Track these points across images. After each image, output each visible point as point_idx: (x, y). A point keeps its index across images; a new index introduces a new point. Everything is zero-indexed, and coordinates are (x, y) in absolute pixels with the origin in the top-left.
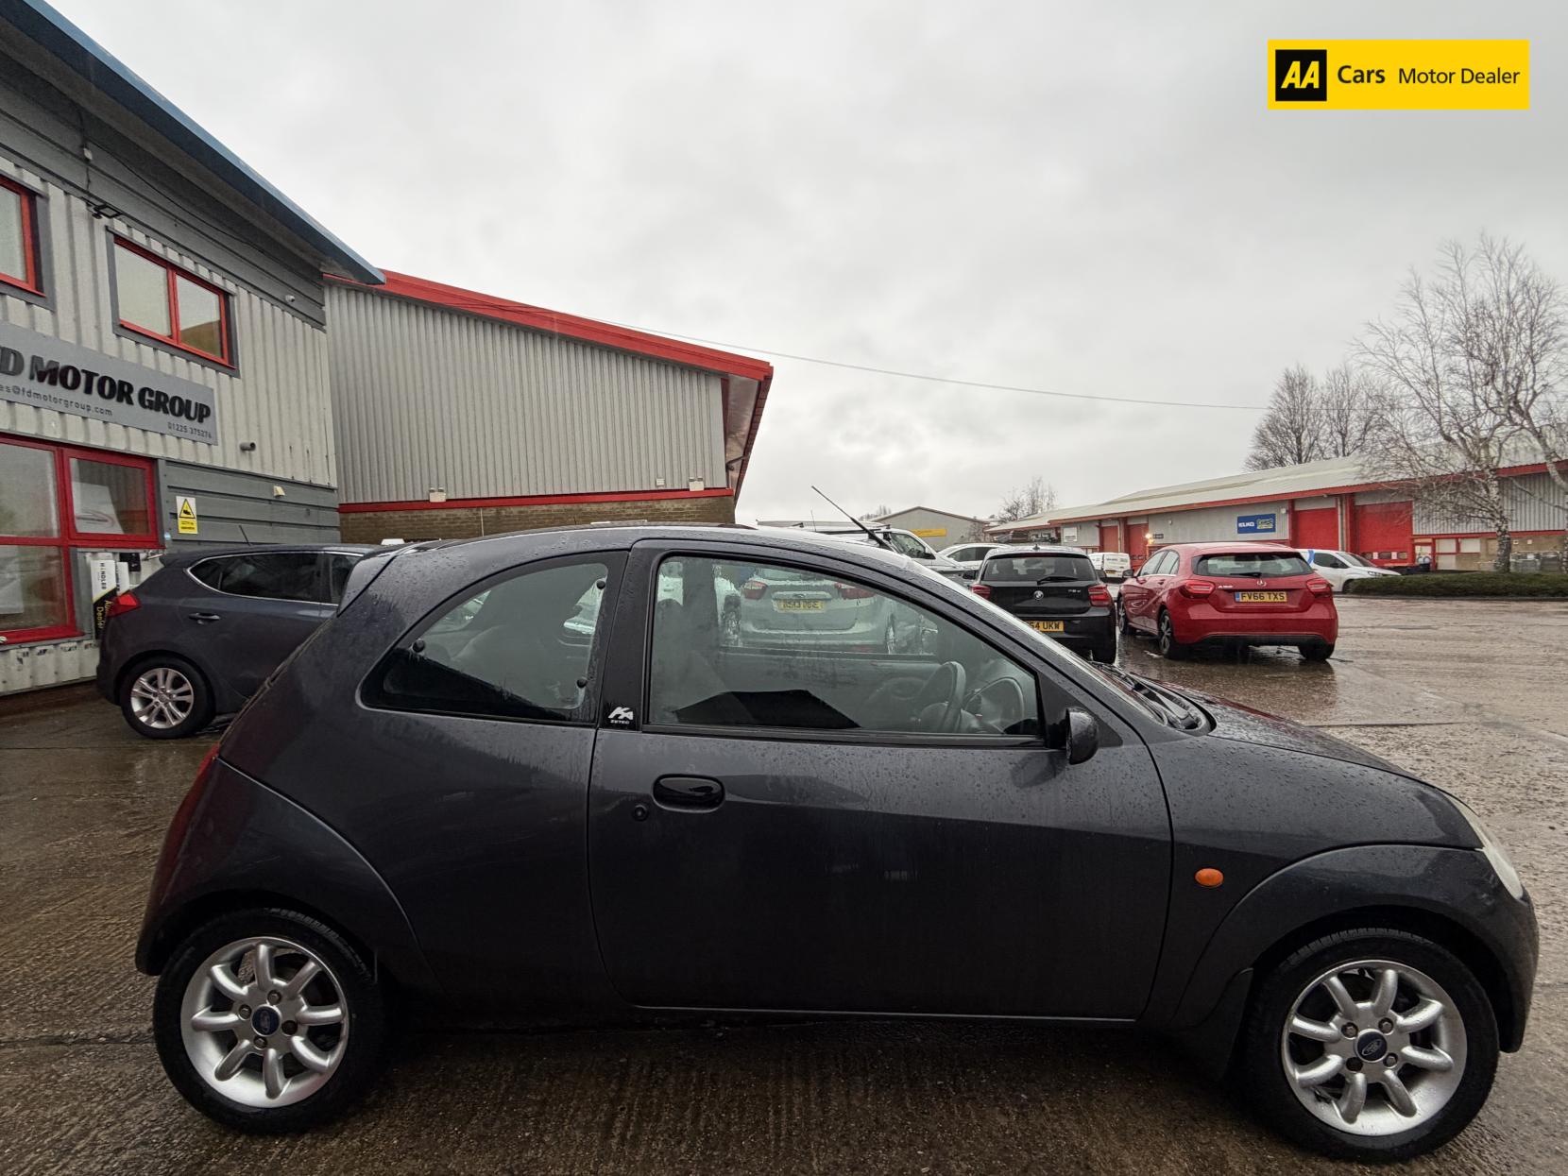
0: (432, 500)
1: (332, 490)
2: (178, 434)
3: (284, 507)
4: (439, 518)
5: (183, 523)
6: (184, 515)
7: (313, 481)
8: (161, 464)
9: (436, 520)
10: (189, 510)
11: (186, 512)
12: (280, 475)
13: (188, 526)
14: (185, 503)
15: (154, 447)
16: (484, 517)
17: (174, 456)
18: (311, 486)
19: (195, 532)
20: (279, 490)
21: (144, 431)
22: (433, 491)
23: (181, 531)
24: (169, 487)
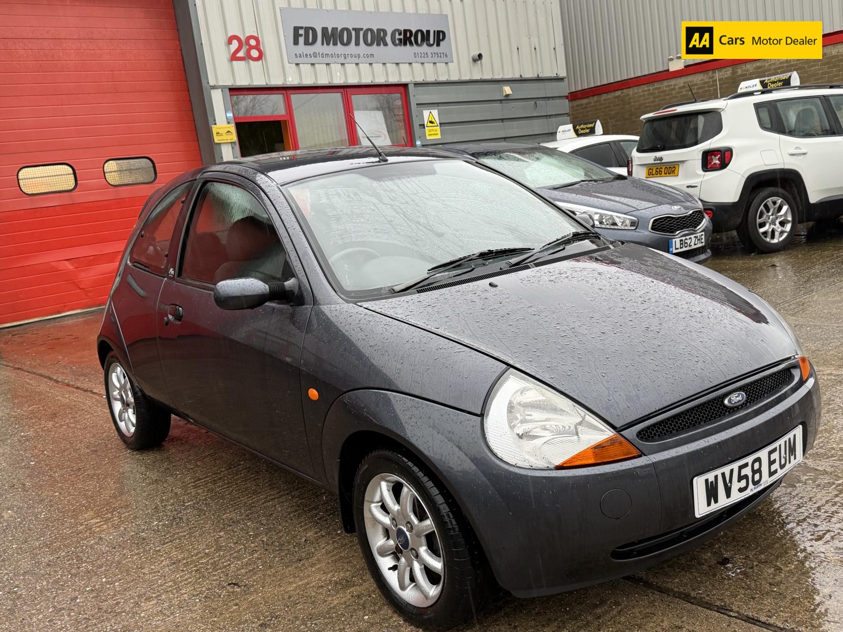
0: (671, 70)
1: (562, 79)
2: (423, 60)
3: (513, 104)
4: (677, 87)
5: (430, 131)
6: (430, 124)
7: (540, 75)
8: (411, 87)
9: (674, 89)
10: (433, 120)
11: (431, 122)
12: (509, 76)
13: (433, 133)
14: (431, 115)
15: (404, 75)
16: (719, 80)
17: (420, 79)
18: (538, 80)
19: (439, 137)
20: (507, 90)
21: (397, 64)
22: (672, 60)
23: (428, 138)
24: (417, 104)
